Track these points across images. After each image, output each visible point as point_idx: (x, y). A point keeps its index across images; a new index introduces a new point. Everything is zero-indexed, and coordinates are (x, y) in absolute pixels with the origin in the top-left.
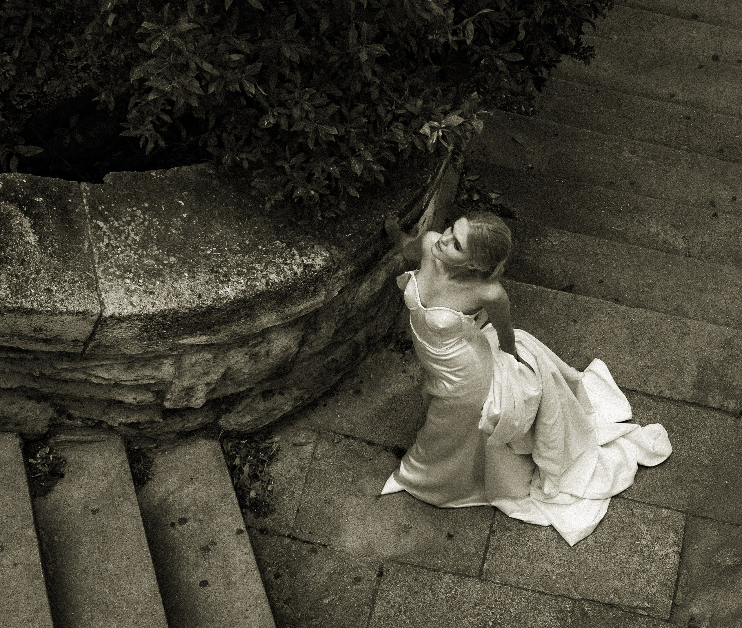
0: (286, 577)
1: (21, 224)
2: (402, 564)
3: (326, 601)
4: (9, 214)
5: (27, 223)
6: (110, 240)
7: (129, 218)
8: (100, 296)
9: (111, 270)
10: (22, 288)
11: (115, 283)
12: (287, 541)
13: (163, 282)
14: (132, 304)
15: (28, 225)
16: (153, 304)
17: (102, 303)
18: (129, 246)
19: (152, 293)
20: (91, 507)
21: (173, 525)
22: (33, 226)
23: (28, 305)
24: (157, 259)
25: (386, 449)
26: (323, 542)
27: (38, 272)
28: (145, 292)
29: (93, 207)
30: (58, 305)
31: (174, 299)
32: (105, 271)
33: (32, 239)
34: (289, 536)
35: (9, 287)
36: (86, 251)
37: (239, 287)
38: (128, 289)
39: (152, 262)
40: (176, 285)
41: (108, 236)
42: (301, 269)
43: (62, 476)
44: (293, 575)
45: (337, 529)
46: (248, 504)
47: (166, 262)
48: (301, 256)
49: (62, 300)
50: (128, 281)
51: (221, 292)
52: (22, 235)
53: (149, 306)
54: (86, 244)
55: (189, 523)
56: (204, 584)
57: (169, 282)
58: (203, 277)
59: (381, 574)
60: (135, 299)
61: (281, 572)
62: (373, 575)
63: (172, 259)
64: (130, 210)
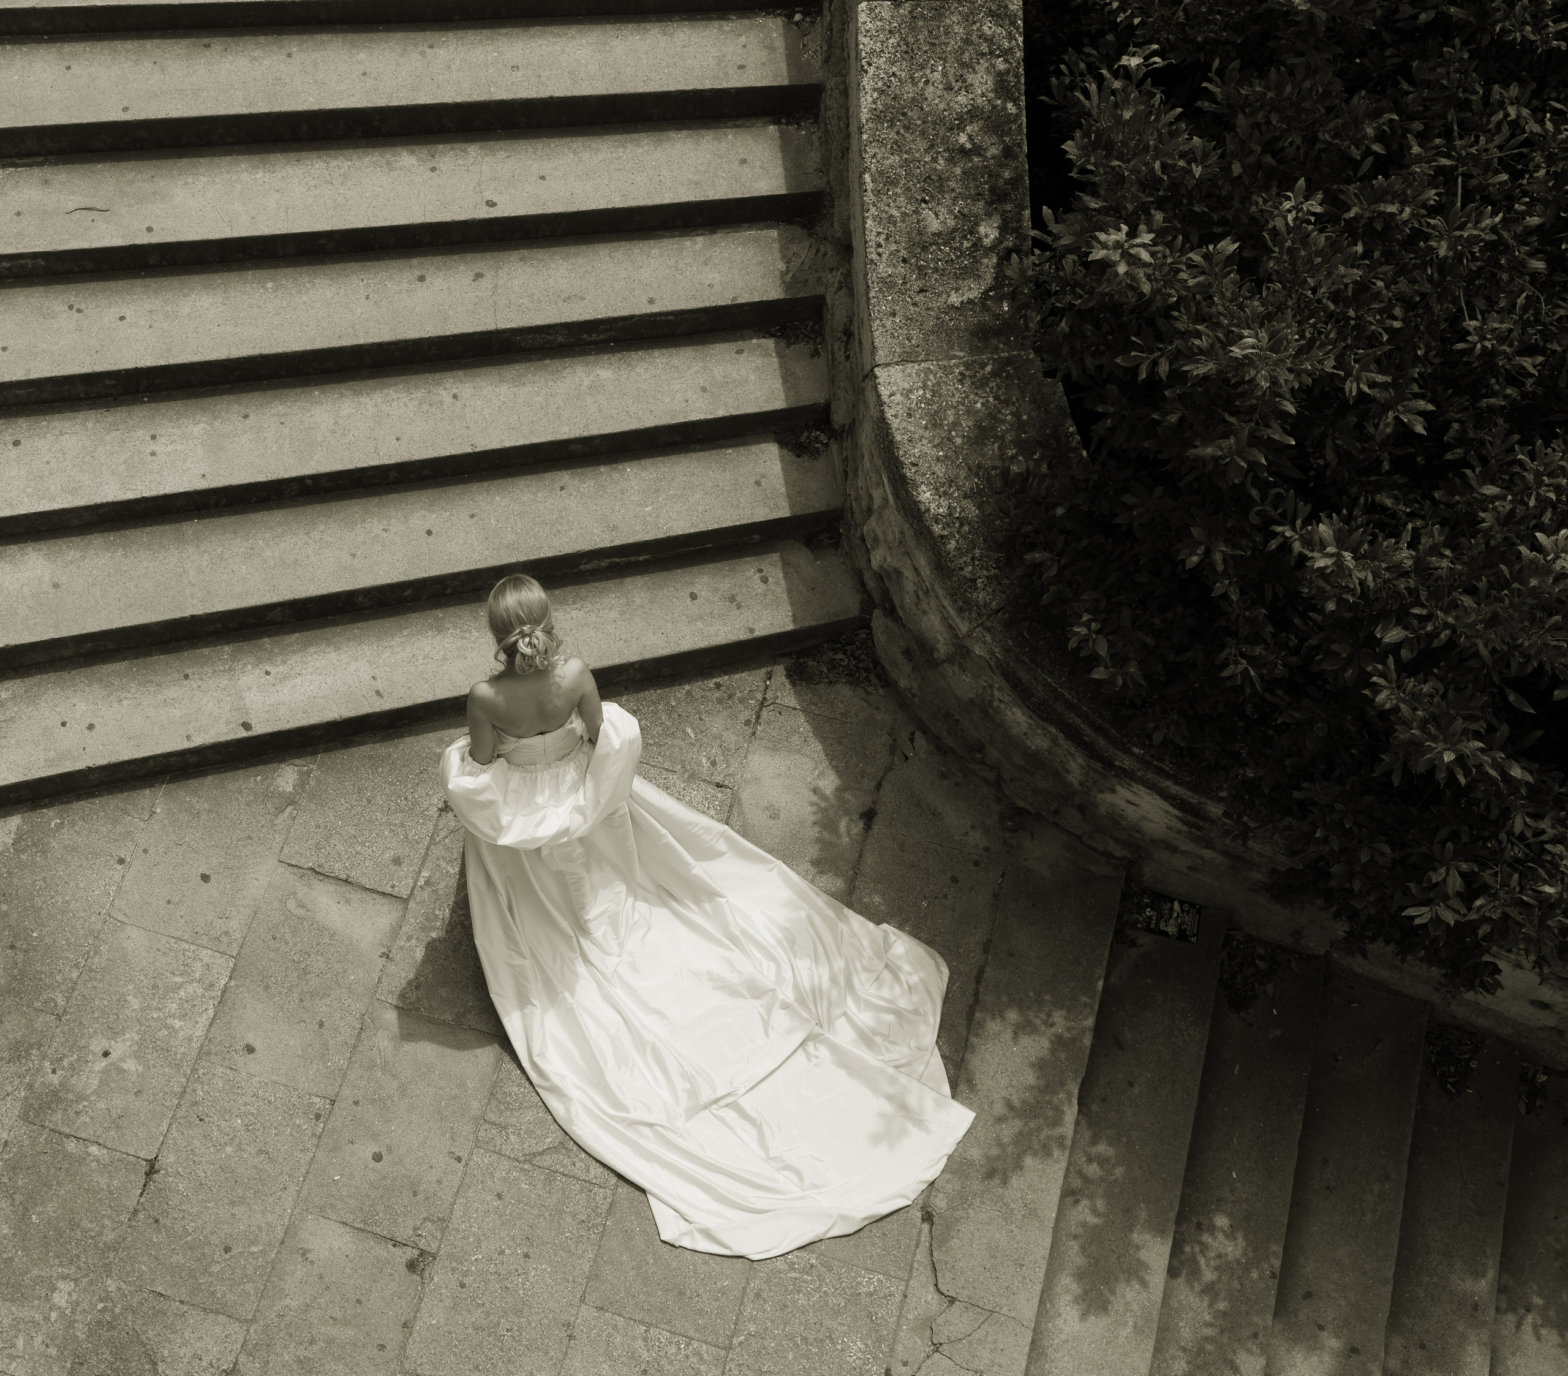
0: (717, 695)
1: (970, 289)
2: (731, 806)
3: (689, 730)
4: (979, 277)
5: (974, 294)
6: (970, 377)
7: (1002, 398)
8: (897, 363)
9: (931, 377)
10: (890, 287)
11: (916, 380)
12: (759, 696)
13: (926, 428)
14: (892, 395)
15: (972, 297)
16: (896, 416)
17: (887, 365)
18: (967, 397)
19: (909, 415)
20: (763, 480)
21: (760, 571)
22: (970, 301)
23: (872, 294)
24: (956, 424)
25: (874, 803)
26: (758, 733)
27: (915, 304)
28: (910, 409)
29: (1009, 361)
30: (878, 322)
31: (906, 437)
32: (928, 371)
33: (955, 299)
34: (764, 699)
35: (890, 276)
36: (952, 353)
37: (933, 506)
38: (910, 391)
39: (951, 419)
40: (925, 442)
41: (975, 376)
42: (968, 576)
43: (798, 456)
44: (720, 701)
45: (775, 748)
46: (802, 661)
47: (953, 433)
48: (987, 577)
49: (884, 326)
50: (921, 392)
51: (924, 488)
52: (957, 290)
53: (892, 412)
54: (961, 354)
55: (762, 585)
56: (693, 596)
57: (927, 434)
58: (940, 470)
59: (719, 785)
60: (898, 398)
61: (723, 688)
62: (719, 779)
63: (959, 441)
64: (1014, 399)
